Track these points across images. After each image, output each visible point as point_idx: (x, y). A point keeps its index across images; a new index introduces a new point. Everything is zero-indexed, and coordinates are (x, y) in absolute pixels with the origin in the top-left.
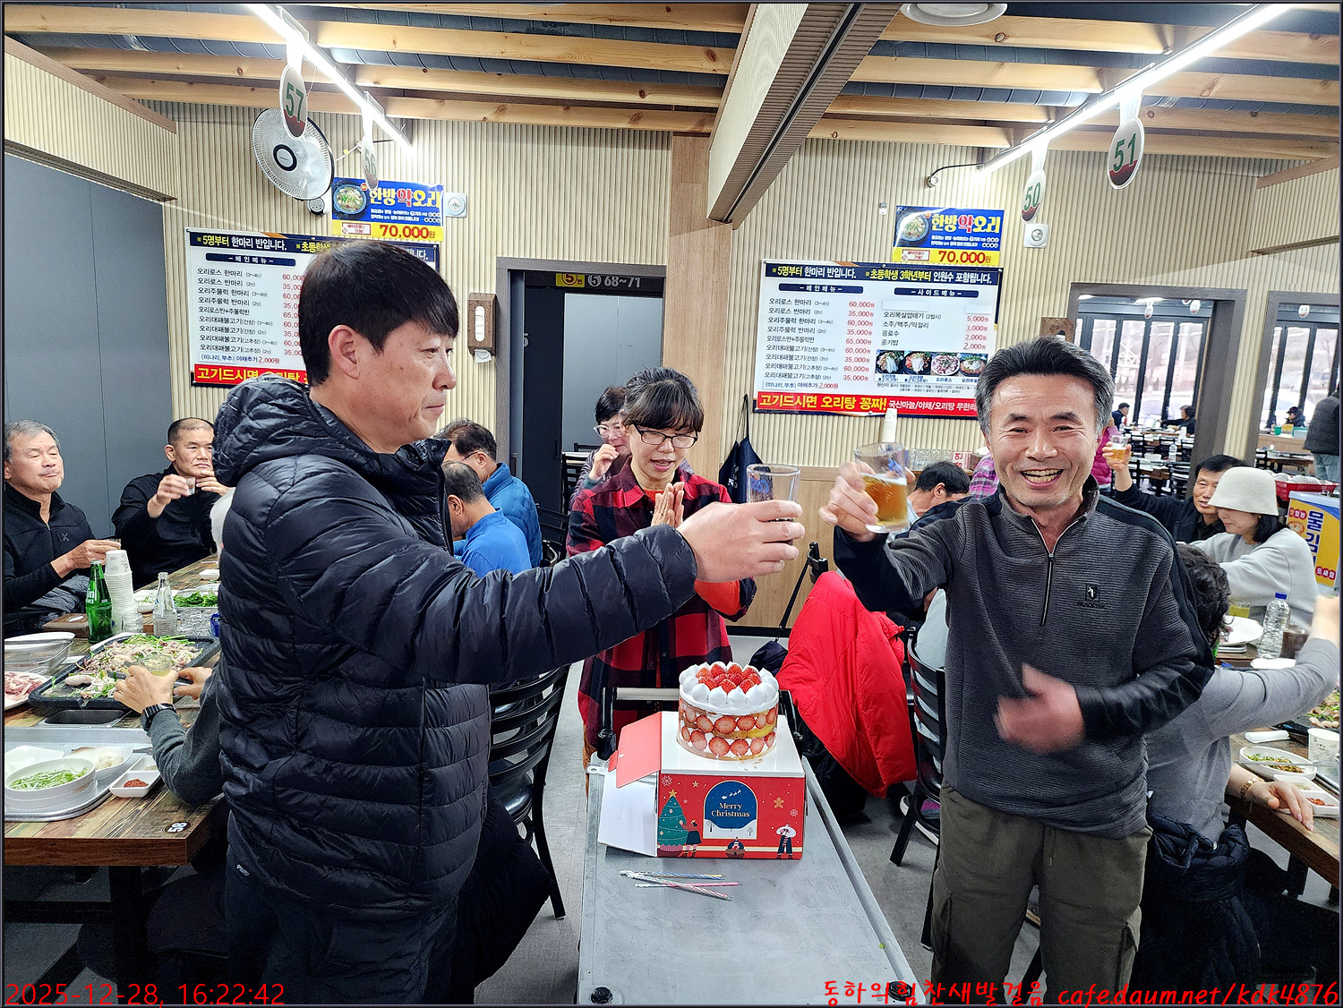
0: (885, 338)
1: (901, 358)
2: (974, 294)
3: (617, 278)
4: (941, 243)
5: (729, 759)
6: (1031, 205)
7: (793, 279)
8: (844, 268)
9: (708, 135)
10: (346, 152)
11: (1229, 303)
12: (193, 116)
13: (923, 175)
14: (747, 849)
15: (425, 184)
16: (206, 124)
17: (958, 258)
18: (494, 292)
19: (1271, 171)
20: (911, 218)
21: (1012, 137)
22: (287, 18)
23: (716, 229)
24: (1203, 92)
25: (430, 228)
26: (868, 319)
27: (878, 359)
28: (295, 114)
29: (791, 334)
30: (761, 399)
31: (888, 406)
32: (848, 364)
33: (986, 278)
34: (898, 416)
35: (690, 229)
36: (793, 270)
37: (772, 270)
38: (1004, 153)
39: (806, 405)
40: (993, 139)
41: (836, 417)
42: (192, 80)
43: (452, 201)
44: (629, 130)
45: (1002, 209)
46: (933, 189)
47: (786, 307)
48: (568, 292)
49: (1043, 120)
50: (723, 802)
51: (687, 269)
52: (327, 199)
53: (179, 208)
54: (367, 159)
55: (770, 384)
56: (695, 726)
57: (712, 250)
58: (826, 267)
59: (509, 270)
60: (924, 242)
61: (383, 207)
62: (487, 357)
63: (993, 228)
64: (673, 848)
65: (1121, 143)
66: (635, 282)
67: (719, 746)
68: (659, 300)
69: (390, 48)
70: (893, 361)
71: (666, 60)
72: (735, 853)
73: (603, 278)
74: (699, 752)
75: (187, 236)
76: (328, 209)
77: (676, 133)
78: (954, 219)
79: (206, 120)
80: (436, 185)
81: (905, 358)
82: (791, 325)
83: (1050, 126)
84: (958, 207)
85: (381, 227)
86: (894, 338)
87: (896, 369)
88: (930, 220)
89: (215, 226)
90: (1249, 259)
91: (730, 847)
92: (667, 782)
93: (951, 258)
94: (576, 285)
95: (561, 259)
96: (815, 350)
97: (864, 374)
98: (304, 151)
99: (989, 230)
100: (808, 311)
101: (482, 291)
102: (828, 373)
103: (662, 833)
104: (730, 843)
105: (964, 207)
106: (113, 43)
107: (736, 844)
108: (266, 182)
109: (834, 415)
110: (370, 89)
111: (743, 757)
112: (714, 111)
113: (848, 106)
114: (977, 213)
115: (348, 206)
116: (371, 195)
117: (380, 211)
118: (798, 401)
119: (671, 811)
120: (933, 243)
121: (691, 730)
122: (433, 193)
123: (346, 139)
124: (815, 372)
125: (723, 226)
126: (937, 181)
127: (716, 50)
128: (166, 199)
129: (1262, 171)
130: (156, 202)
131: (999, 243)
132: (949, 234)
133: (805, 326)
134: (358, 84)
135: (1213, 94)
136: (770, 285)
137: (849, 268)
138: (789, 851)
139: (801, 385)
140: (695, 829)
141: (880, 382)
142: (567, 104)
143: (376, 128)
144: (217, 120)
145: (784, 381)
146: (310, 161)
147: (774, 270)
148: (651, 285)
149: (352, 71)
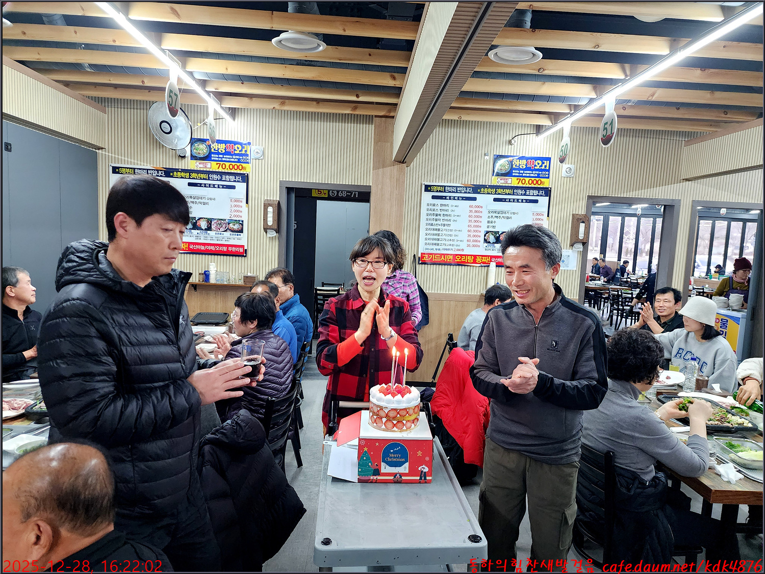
0: (488, 224)
1: (498, 235)
2: (536, 201)
3: (346, 192)
4: (517, 174)
5: (394, 431)
6: (563, 155)
7: (439, 193)
8: (466, 187)
9: (393, 117)
10: (199, 124)
11: (672, 206)
12: (116, 104)
13: (508, 139)
14: (403, 478)
15: (242, 141)
16: (123, 109)
17: (527, 182)
18: (278, 199)
19: (692, 138)
20: (502, 162)
21: (553, 120)
22: (170, 56)
23: (397, 167)
24: (649, 97)
25: (244, 165)
26: (480, 214)
27: (485, 236)
28: (173, 105)
29: (438, 222)
30: (423, 257)
31: (491, 261)
32: (469, 238)
33: (542, 193)
34: (496, 266)
35: (384, 166)
36: (439, 189)
37: (428, 188)
38: (549, 128)
39: (447, 260)
40: (544, 121)
41: (463, 267)
42: (116, 87)
43: (256, 151)
44: (351, 114)
45: (550, 157)
46: (513, 146)
47: (435, 208)
48: (319, 200)
49: (567, 111)
50: (391, 453)
51: (382, 188)
52: (188, 149)
53: (107, 154)
54: (210, 128)
55: (427, 249)
56: (378, 415)
57: (396, 177)
58: (457, 187)
59: (286, 187)
60: (509, 174)
61: (218, 153)
62: (273, 234)
63: (546, 166)
64: (366, 478)
65: (606, 124)
66: (355, 194)
67: (390, 425)
68: (368, 204)
69: (224, 72)
70: (493, 236)
71: (369, 79)
72: (398, 480)
73: (338, 192)
74: (379, 428)
75: (111, 169)
76: (188, 154)
77: (376, 116)
78: (524, 162)
79: (123, 107)
80: (247, 142)
81: (500, 235)
82: (438, 217)
83: (572, 114)
84: (527, 156)
85: (217, 164)
86: (493, 224)
87: (495, 241)
88: (512, 162)
89: (126, 163)
90: (681, 184)
91: (395, 477)
92: (363, 443)
93: (523, 182)
94: (323, 196)
95: (315, 182)
96: (451, 230)
97: (478, 244)
98: (176, 123)
99: (543, 168)
100: (447, 210)
101: (272, 199)
102: (459, 243)
103: (360, 470)
104: (395, 475)
105: (530, 156)
106: (76, 67)
107: (398, 475)
108: (155, 141)
109: (462, 265)
110: (213, 92)
111: (401, 430)
112: (396, 105)
113: (466, 103)
114: (536, 159)
115: (199, 153)
116: (212, 147)
117: (217, 156)
118: (443, 258)
119: (365, 458)
120: (513, 174)
121: (375, 417)
122: (245, 146)
123: (199, 118)
124: (451, 243)
125: (401, 165)
126: (515, 142)
127: (396, 75)
128: (99, 148)
129: (687, 137)
130: (94, 150)
131: (549, 174)
132: (522, 170)
133: (446, 218)
134: (206, 89)
135: (654, 99)
136: (427, 197)
137: (469, 187)
138: (425, 479)
139: (445, 249)
140: (377, 467)
141: (487, 248)
142: (318, 101)
143: (215, 112)
144: (129, 107)
145: (435, 247)
146: (179, 129)
147: (429, 188)
148: (363, 196)
149: (203, 83)
